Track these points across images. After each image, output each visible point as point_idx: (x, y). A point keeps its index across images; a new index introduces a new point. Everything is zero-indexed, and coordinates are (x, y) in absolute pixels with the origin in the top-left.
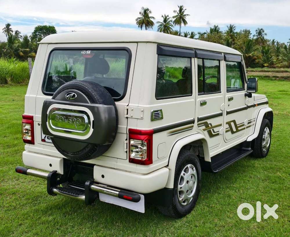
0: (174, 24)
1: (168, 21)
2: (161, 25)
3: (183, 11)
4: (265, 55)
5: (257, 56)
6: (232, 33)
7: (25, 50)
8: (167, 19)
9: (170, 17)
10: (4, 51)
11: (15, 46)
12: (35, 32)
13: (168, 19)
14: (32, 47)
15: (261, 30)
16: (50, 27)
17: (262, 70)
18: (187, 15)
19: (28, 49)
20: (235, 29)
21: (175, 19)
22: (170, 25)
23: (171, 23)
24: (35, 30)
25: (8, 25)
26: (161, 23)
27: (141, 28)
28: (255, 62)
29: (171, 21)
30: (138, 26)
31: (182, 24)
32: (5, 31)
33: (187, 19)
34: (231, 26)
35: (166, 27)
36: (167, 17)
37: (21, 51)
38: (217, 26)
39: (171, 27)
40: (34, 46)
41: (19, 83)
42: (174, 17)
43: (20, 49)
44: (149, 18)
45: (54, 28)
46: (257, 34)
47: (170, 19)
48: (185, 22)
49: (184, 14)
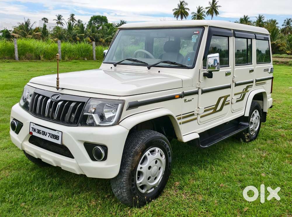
0: (206, 14)
1: (201, 12)
2: (195, 15)
3: (215, 3)
4: (289, 43)
5: (281, 44)
6: (261, 23)
7: (81, 35)
8: (200, 10)
9: (203, 9)
10: (65, 36)
11: (74, 32)
12: (91, 20)
13: (202, 10)
14: (87, 33)
15: (289, 20)
16: (102, 16)
17: (276, 56)
18: (219, 6)
19: (83, 35)
20: (264, 19)
21: (208, 10)
22: (203, 15)
23: (204, 13)
24: (90, 20)
25: (72, 15)
26: (195, 13)
27: (177, 18)
28: (279, 49)
29: (204, 11)
30: (174, 16)
31: (214, 15)
32: (71, 20)
33: (219, 10)
34: (260, 16)
35: (199, 17)
36: (200, 8)
37: (78, 36)
38: (247, 17)
39: (203, 17)
40: (88, 32)
41: (50, 59)
42: (207, 8)
43: (77, 34)
44: (184, 9)
45: (106, 17)
46: (285, 24)
47: (203, 10)
48: (217, 13)
49: (216, 6)
